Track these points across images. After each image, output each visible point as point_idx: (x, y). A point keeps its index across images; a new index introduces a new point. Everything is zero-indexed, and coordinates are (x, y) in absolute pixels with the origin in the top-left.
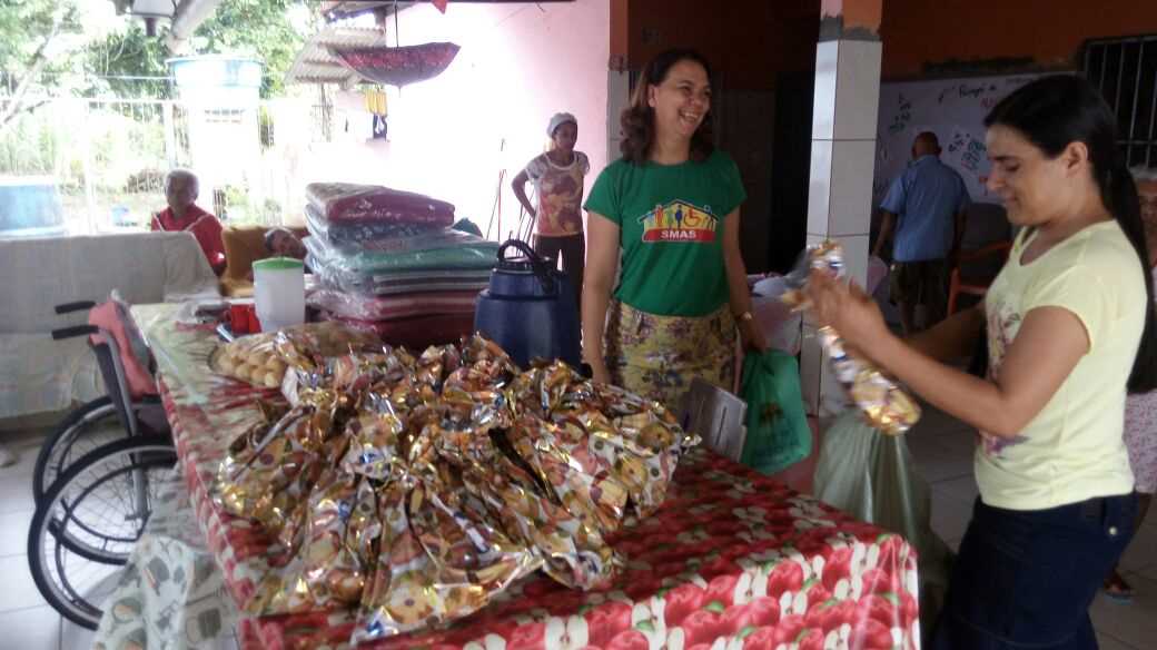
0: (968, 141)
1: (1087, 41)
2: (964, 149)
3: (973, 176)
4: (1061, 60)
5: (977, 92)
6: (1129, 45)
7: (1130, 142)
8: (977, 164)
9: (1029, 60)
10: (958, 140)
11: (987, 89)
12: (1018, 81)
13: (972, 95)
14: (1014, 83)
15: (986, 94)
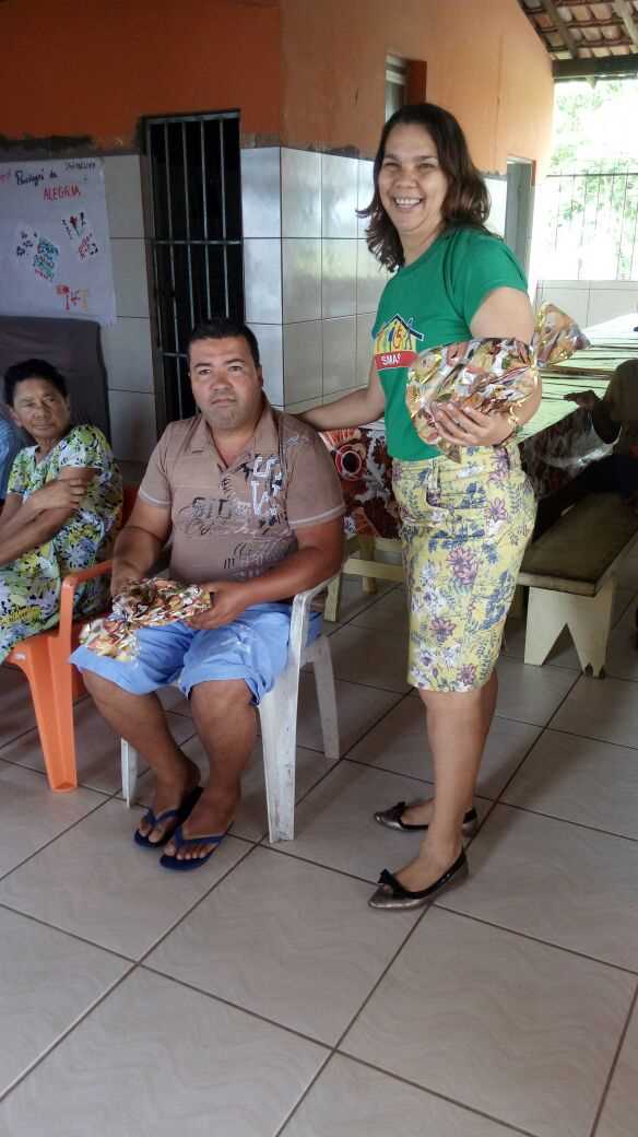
0: (36, 242)
1: (144, 119)
2: (33, 251)
3: (50, 285)
4: (120, 142)
5: (36, 179)
6: (189, 125)
7: (206, 242)
8: (53, 271)
9: (86, 140)
10: (25, 240)
11: (46, 176)
12: (80, 166)
13: (32, 183)
14: (76, 170)
15: (47, 183)
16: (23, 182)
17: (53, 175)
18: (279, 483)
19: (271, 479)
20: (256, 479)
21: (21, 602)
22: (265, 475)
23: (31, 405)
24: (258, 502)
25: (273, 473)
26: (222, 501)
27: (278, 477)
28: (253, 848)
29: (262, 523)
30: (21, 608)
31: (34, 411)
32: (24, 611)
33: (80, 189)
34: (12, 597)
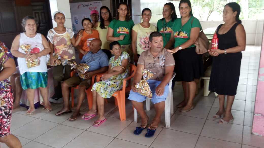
11: (89, 5)
12: (97, 3)
13: (86, 6)
14: (96, 3)
15: (90, 6)
16: (84, 6)
17: (91, 5)
18: (164, 59)
19: (163, 59)
20: (160, 59)
21: (113, 83)
22: (162, 58)
23: (117, 49)
24: (161, 63)
25: (163, 58)
26: (154, 63)
27: (164, 58)
28: (163, 129)
29: (162, 67)
30: (113, 84)
31: (117, 50)
32: (113, 85)
33: (97, 7)
34: (111, 82)
